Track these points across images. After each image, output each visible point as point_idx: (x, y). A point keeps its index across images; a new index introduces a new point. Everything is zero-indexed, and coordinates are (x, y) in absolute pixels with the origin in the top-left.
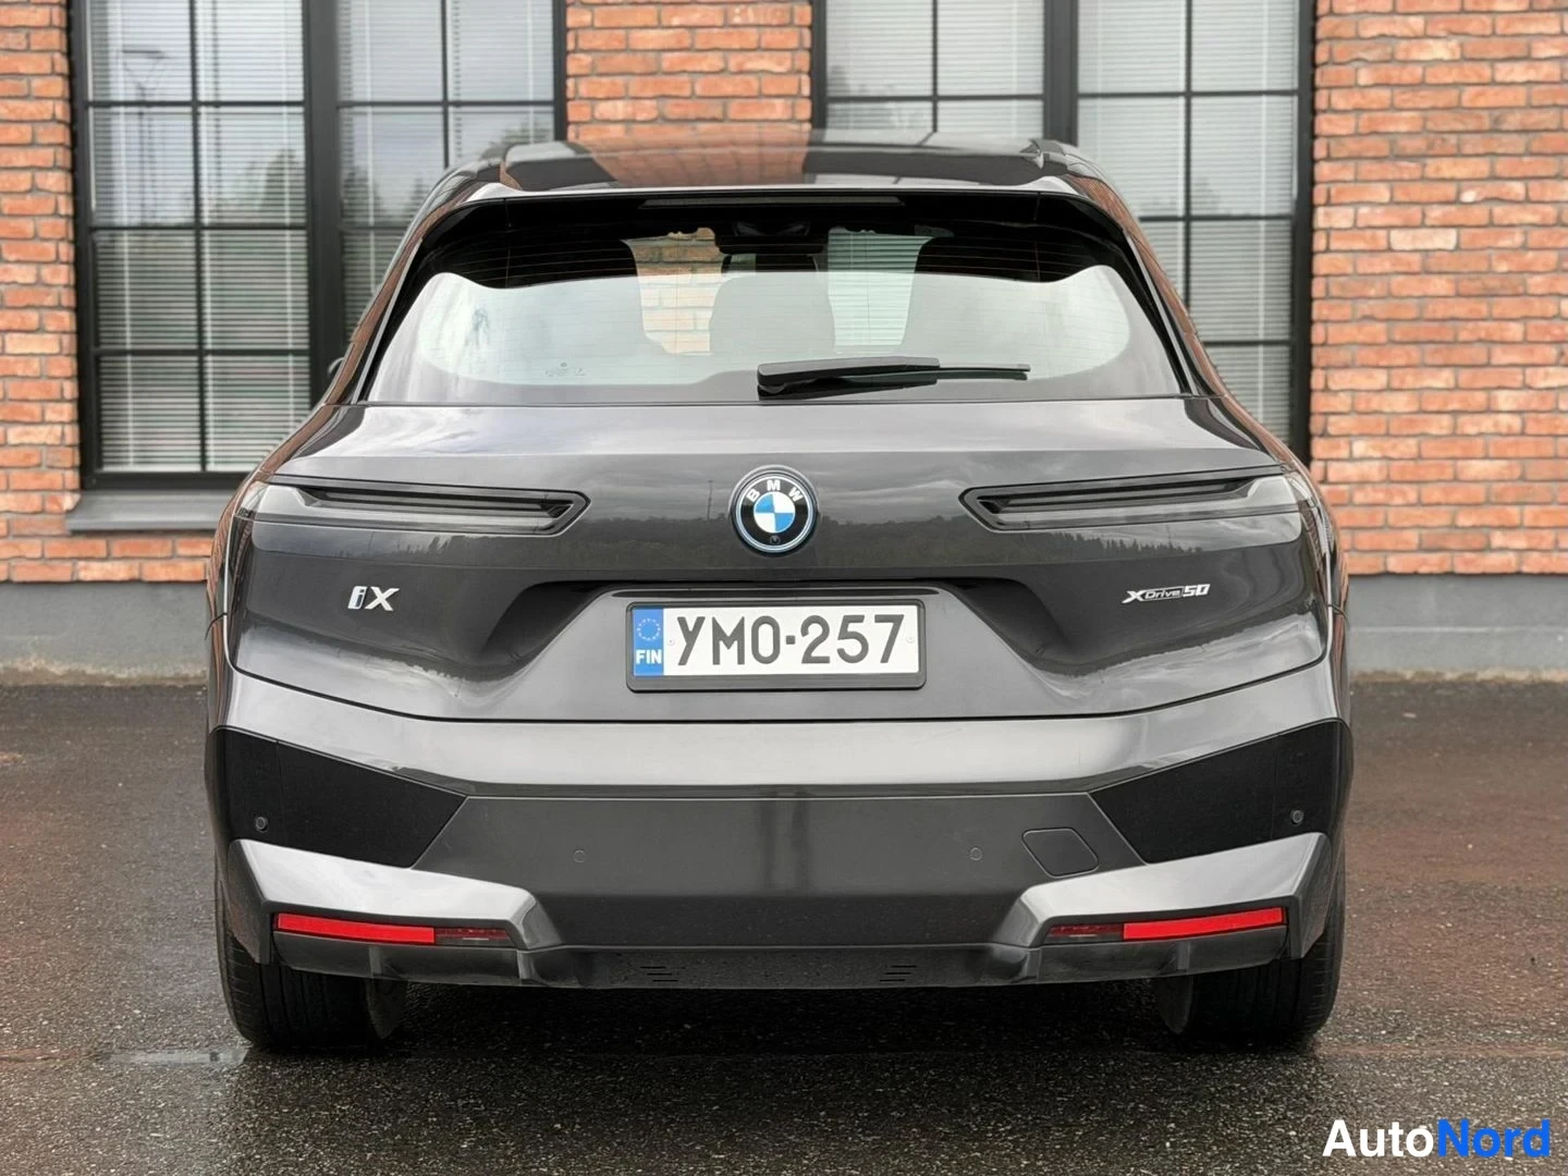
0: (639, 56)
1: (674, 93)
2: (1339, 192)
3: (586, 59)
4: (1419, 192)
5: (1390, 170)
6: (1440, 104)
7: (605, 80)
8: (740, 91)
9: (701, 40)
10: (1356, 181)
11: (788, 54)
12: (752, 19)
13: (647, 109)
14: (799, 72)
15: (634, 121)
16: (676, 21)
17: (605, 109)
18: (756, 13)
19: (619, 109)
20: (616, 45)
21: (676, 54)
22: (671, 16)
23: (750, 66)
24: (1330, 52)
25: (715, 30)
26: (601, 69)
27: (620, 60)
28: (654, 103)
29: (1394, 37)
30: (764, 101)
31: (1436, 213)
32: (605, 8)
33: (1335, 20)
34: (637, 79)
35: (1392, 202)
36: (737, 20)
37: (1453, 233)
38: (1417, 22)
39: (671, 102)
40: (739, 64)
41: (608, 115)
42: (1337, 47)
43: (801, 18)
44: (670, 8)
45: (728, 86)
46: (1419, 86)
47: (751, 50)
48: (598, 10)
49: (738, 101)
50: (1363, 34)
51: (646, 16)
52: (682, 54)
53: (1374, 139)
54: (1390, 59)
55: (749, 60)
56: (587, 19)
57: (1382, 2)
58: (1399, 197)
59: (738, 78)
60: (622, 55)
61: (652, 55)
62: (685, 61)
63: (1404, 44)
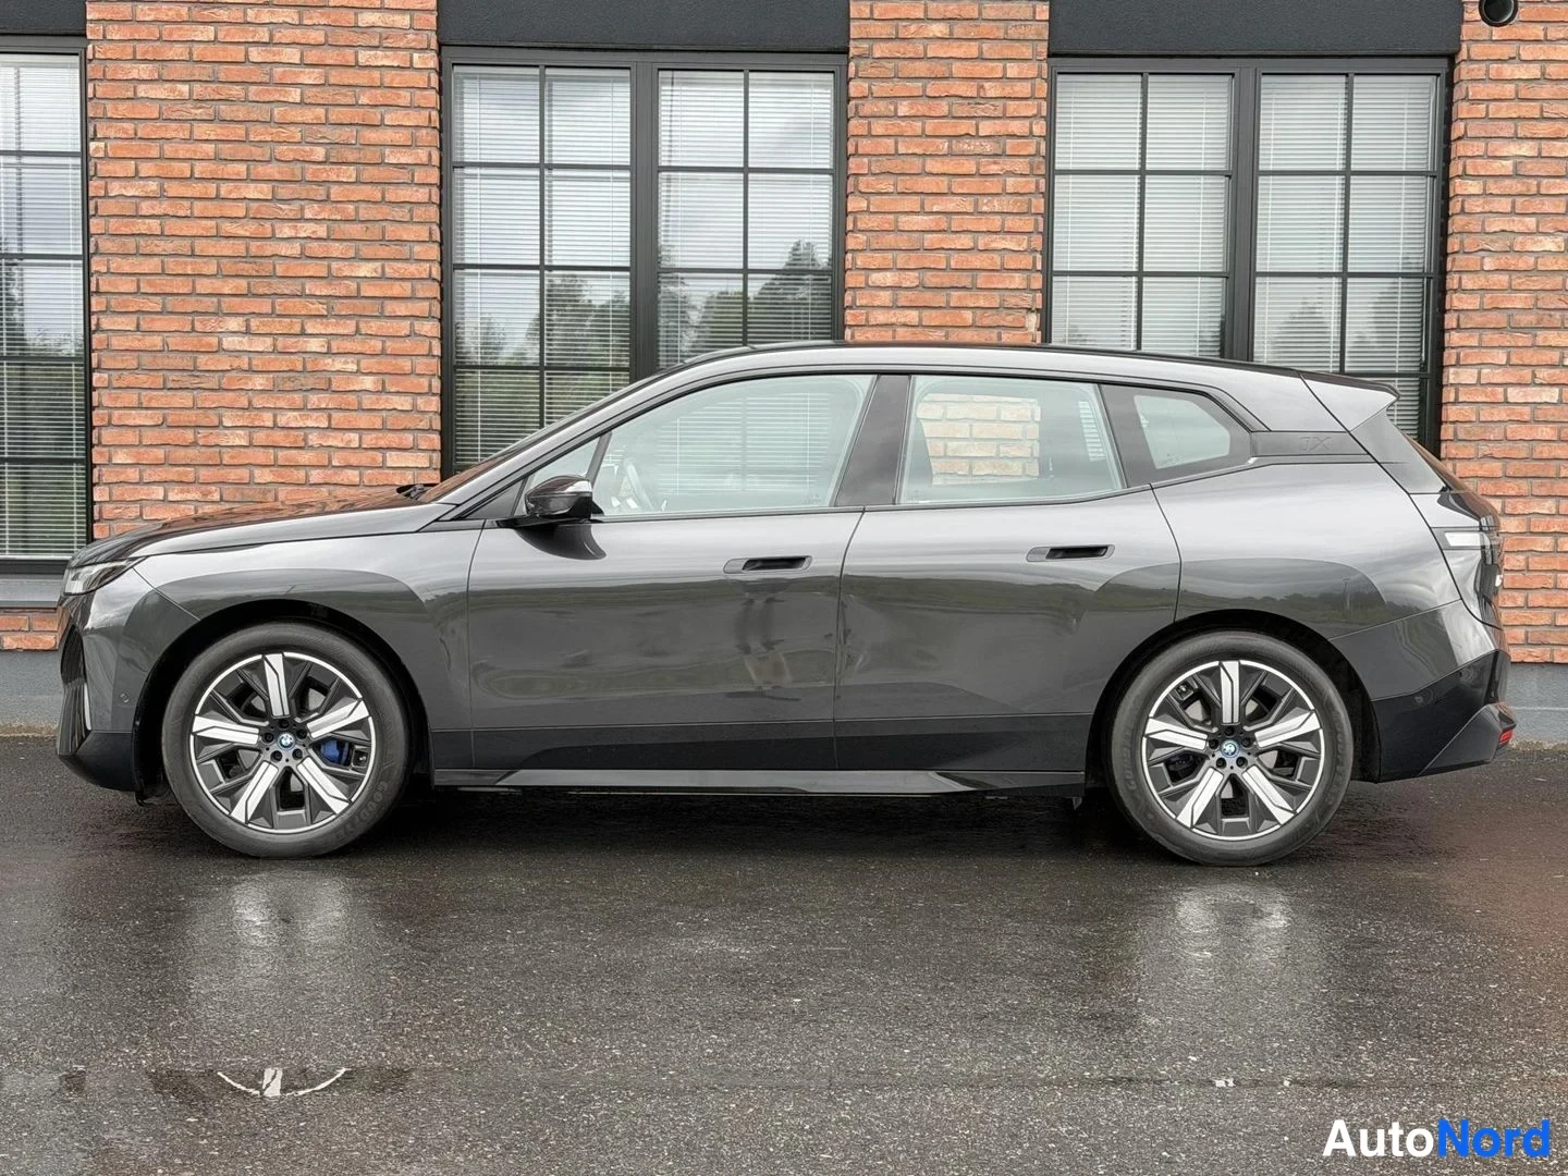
0: (905, 236)
1: (933, 266)
2: (1466, 355)
3: (862, 237)
4: (1530, 357)
5: (1507, 340)
6: (1548, 287)
7: (878, 255)
8: (986, 265)
9: (957, 223)
10: (1480, 347)
11: (1025, 237)
12: (997, 209)
13: (911, 279)
14: (1034, 251)
15: (900, 288)
16: (935, 209)
17: (876, 278)
18: (1000, 205)
19: (888, 278)
20: (887, 227)
21: (935, 235)
22: (933, 205)
23: (994, 245)
24: (1462, 243)
25: (967, 216)
26: (875, 246)
27: (890, 240)
28: (916, 274)
29: (1512, 232)
30: (1006, 274)
31: (1543, 374)
32: (878, 197)
33: (1465, 219)
34: (904, 254)
35: (1509, 364)
36: (985, 209)
37: (1556, 390)
38: (1531, 222)
39: (930, 273)
40: (986, 244)
41: (878, 284)
42: (1468, 241)
43: (1036, 208)
44: (931, 198)
45: (977, 261)
46: (1533, 271)
47: (996, 233)
48: (872, 198)
49: (984, 274)
50: (1487, 230)
51: (911, 203)
52: (940, 235)
53: (1494, 313)
54: (1510, 250)
55: (995, 241)
56: (864, 205)
57: (1504, 205)
58: (1514, 361)
59: (985, 255)
60: (892, 235)
61: (916, 235)
62: (942, 240)
63: (1520, 238)
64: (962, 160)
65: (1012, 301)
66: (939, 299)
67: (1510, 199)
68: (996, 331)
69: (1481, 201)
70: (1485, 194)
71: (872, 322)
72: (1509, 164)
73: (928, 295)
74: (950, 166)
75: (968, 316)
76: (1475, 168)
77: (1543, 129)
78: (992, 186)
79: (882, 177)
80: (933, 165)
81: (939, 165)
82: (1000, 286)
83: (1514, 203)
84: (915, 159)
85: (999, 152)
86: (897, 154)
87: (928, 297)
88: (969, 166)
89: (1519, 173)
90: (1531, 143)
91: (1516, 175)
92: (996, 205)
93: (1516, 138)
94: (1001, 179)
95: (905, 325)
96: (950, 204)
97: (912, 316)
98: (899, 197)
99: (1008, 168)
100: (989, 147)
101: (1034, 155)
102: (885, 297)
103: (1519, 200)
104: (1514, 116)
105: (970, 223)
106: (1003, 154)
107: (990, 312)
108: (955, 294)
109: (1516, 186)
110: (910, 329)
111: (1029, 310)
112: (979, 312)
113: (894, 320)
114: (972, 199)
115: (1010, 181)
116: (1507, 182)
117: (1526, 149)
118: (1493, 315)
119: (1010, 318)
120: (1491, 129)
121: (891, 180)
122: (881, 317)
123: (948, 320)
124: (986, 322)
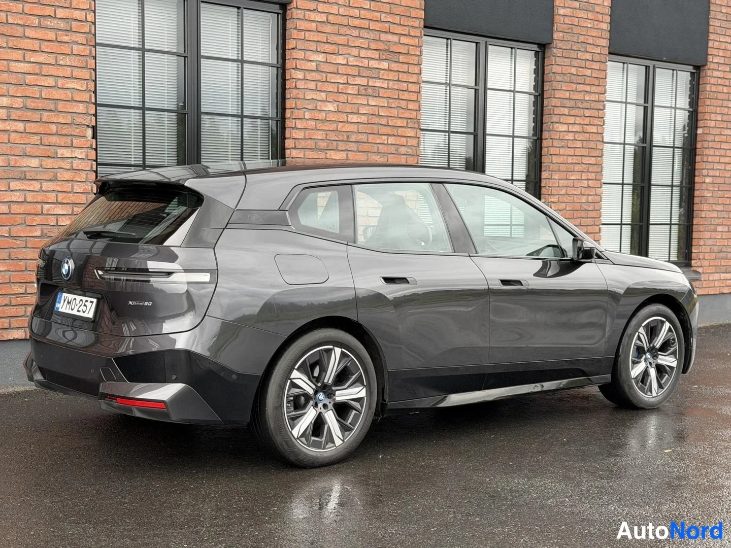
0: (14, 75)
1: (31, 95)
5: (315, 155)
6: (331, 129)
8: (63, 97)
9: (44, 70)
10: (305, 158)
11: (85, 82)
12: (69, 63)
13: (18, 102)
14: (90, 91)
15: (11, 108)
16: (32, 60)
18: (70, 61)
19: (4, 101)
20: (2, 68)
21: (32, 76)
22: (30, 57)
23: (67, 85)
24: (296, 104)
25: (51, 66)
27: (5, 77)
28: (21, 100)
29: (316, 100)
30: (74, 103)
33: (297, 91)
34: (13, 86)
36: (61, 62)
38: (323, 95)
39: (29, 100)
40: (63, 84)
42: (298, 102)
44: (29, 53)
45: (57, 94)
46: (324, 121)
47: (68, 78)
49: (62, 102)
50: (306, 98)
51: (18, 55)
52: (35, 77)
54: (315, 109)
55: (67, 83)
57: (312, 85)
59: (63, 91)
60: (6, 74)
61: (19, 75)
62: (36, 80)
63: (319, 103)
64: (47, 31)
65: (78, 120)
66: (36, 116)
67: (315, 83)
68: (70, 138)
69: (303, 82)
70: (304, 79)
72: (314, 64)
73: (29, 113)
74: (40, 34)
75: (53, 128)
76: (300, 65)
77: (328, 48)
78: (65, 49)
80: (29, 32)
81: (34, 32)
82: (71, 111)
83: (316, 85)
84: (19, 27)
85: (69, 29)
86: (7, 23)
87: (29, 115)
88: (51, 35)
89: (319, 69)
90: (323, 55)
91: (317, 71)
92: (68, 61)
93: (317, 51)
94: (70, 45)
95: (15, 131)
96: (42, 58)
97: (20, 126)
98: (9, 50)
99: (73, 39)
100: (62, 25)
101: (87, 34)
103: (319, 84)
104: (316, 40)
106: (71, 30)
107: (66, 126)
108: (45, 114)
109: (317, 76)
110: (18, 133)
111: (88, 126)
112: (59, 126)
113: (8, 128)
114: (53, 55)
115: (75, 47)
116: (314, 74)
117: (321, 58)
118: (310, 141)
119: (77, 130)
120: (307, 45)
121: (5, 39)
123: (41, 129)
124: (64, 132)
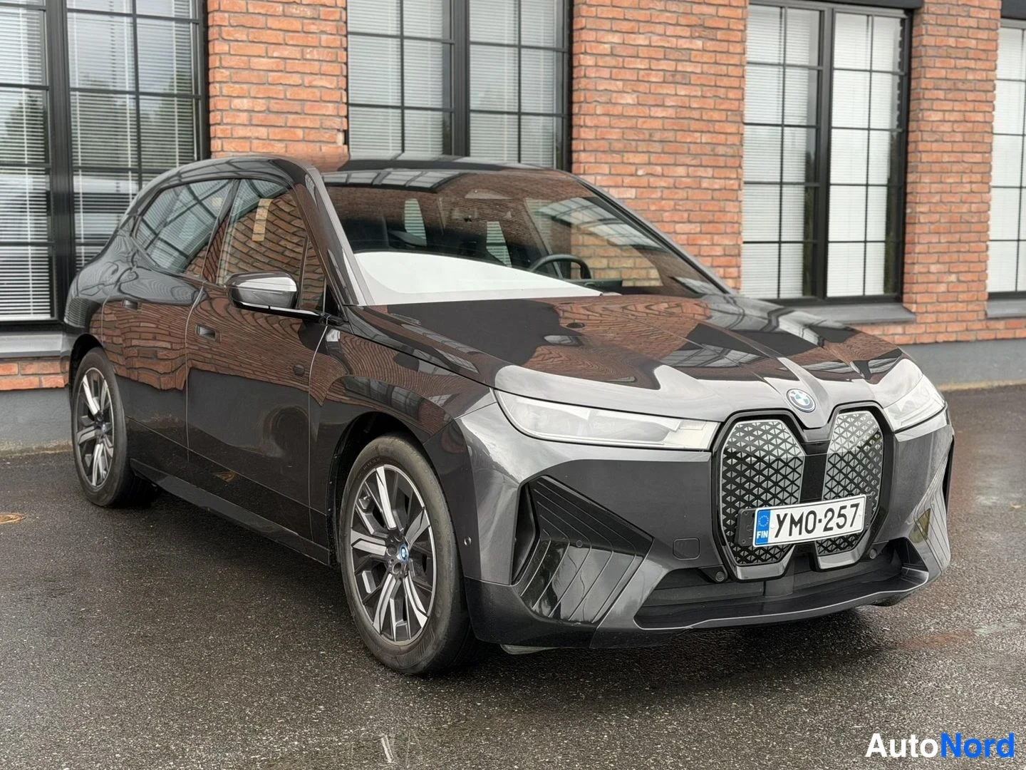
0: (255, 73)
1: (275, 96)
2: (589, 168)
3: (227, 73)
4: (621, 169)
5: (609, 158)
6: (629, 126)
7: (237, 86)
8: (310, 97)
9: (290, 65)
10: (595, 162)
11: (335, 78)
12: (316, 57)
13: (260, 105)
14: (341, 89)
15: (253, 111)
16: (275, 54)
17: (237, 103)
18: (318, 54)
19: (245, 103)
20: (242, 65)
21: (276, 74)
22: (274, 51)
23: (315, 83)
24: (585, 97)
25: (297, 61)
26: (235, 79)
27: (245, 75)
28: (263, 101)
29: (610, 91)
30: (323, 104)
31: (627, 180)
32: (236, 43)
33: (587, 80)
34: (255, 86)
35: (610, 174)
36: (308, 56)
37: (634, 190)
38: (620, 84)
39: (272, 101)
40: (310, 82)
41: (238, 107)
42: (588, 94)
43: (341, 58)
44: (273, 46)
45: (304, 94)
46: (621, 116)
47: (316, 74)
48: (232, 44)
49: (309, 103)
50: (598, 88)
51: (259, 49)
52: (279, 74)
53: (603, 142)
54: (609, 102)
55: (315, 80)
56: (226, 48)
57: (606, 73)
58: (613, 172)
59: (310, 90)
60: (247, 72)
61: (262, 73)
62: (280, 77)
63: (615, 95)
64: (292, 20)
65: (328, 123)
66: (280, 120)
67: (609, 70)
68: (318, 144)
69: (594, 69)
70: (596, 66)
71: (235, 135)
72: (607, 46)
73: (272, 116)
74: (284, 24)
75: (300, 133)
76: (591, 48)
77: (626, 26)
78: (311, 40)
79: (237, 28)
80: (272, 23)
81: (277, 22)
82: (319, 113)
83: (611, 72)
84: (261, 17)
85: (316, 16)
86: (248, 12)
87: (273, 119)
88: (297, 25)
89: (615, 53)
90: (619, 34)
91: (612, 54)
92: (316, 54)
93: (611, 31)
94: (318, 35)
95: (257, 138)
96: (286, 52)
97: (263, 132)
98: (249, 44)
99: (322, 28)
100: (309, 12)
101: (338, 21)
102: (243, 117)
103: (614, 70)
104: (610, 16)
105: (298, 66)
106: (318, 18)
107: (313, 131)
108: (291, 117)
109: (611, 61)
110: (261, 141)
111: (339, 130)
112: (307, 130)
113: (249, 134)
114: (299, 48)
115: (324, 37)
116: (607, 58)
117: (616, 38)
118: (602, 142)
119: (327, 136)
120: (598, 24)
121: (245, 31)
122: (241, 132)
123: (286, 136)
124: (311, 138)
